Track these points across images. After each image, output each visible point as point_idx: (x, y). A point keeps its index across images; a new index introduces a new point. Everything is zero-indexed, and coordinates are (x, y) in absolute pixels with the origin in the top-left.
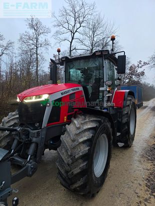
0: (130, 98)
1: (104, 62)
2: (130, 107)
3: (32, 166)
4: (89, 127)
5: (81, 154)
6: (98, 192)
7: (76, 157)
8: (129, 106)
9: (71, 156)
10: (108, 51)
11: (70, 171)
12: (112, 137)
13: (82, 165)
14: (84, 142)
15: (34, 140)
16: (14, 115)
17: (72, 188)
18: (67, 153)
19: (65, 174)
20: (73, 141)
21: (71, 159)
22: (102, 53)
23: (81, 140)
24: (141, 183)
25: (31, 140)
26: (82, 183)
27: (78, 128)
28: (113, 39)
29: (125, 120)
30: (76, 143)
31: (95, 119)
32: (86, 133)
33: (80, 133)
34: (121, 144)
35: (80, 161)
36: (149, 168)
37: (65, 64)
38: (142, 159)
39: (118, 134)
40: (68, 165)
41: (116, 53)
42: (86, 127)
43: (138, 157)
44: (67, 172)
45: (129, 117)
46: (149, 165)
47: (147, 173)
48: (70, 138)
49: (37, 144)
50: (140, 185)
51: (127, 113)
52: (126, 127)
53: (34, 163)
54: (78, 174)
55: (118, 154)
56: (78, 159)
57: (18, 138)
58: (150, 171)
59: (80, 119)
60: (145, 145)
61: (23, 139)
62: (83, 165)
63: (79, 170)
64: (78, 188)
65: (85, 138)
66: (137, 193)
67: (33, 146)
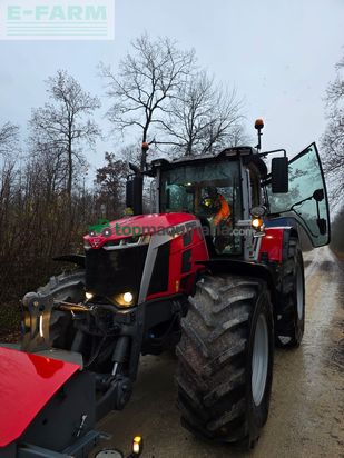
0: (292, 243)
1: (243, 169)
3: (125, 387)
4: (240, 298)
5: (230, 354)
7: (222, 359)
8: (292, 257)
9: (209, 359)
10: (250, 148)
11: (209, 391)
13: (233, 377)
14: (234, 329)
15: (125, 329)
16: (63, 282)
17: (212, 429)
18: (201, 352)
19: (196, 400)
20: (210, 328)
21: (212, 365)
22: (238, 153)
23: (228, 325)
25: (119, 330)
26: (236, 415)
27: (217, 302)
28: (259, 125)
29: (287, 288)
30: (217, 332)
31: (246, 283)
32: (235, 311)
33: (222, 311)
34: (285, 339)
35: (230, 368)
37: (158, 174)
38: (327, 369)
40: (204, 377)
42: (232, 300)
43: (320, 366)
44: (200, 393)
45: (295, 281)
48: (204, 323)
49: (130, 339)
51: (292, 273)
52: (291, 303)
53: (126, 379)
54: (226, 395)
56: (225, 364)
57: (85, 328)
59: (215, 285)
60: (327, 341)
61: (98, 329)
62: (236, 376)
63: (229, 388)
64: (224, 429)
65: (236, 321)
66: (336, 437)
67: (122, 344)
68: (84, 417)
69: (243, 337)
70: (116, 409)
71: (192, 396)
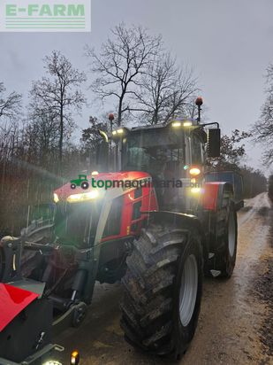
0: (227, 196)
2: (228, 209)
3: (80, 309)
4: (172, 242)
5: (161, 286)
6: (184, 353)
7: (155, 291)
8: (225, 208)
9: (145, 289)
11: (144, 315)
12: (203, 260)
13: (162, 305)
14: (166, 267)
15: (82, 264)
17: (146, 344)
18: (139, 285)
19: (135, 321)
20: (149, 266)
21: (146, 295)
22: (182, 124)
23: (161, 264)
24: (252, 336)
25: (78, 265)
26: (164, 334)
27: (154, 245)
28: (199, 103)
29: (219, 233)
30: (153, 269)
31: (179, 230)
32: (168, 253)
33: (157, 252)
34: (215, 273)
35: (161, 298)
36: (262, 312)
38: (250, 297)
39: (211, 255)
40: (141, 304)
41: (204, 125)
42: (166, 244)
43: (244, 294)
44: (138, 317)
45: (227, 227)
46: (262, 307)
47: (261, 319)
48: (143, 261)
49: (86, 272)
50: (251, 340)
51: (224, 221)
52: (223, 244)
53: (83, 303)
54: (157, 319)
55: (210, 290)
56: (157, 294)
58: (265, 317)
59: (155, 231)
60: (253, 274)
61: (62, 264)
62: (164, 304)
63: (159, 313)
64: (156, 345)
65: (168, 261)
66: (247, 353)
67: (80, 275)
68: (43, 334)
69: (172, 273)
70: (73, 326)
71: (131, 318)
